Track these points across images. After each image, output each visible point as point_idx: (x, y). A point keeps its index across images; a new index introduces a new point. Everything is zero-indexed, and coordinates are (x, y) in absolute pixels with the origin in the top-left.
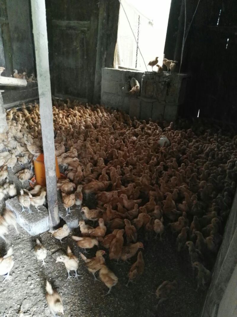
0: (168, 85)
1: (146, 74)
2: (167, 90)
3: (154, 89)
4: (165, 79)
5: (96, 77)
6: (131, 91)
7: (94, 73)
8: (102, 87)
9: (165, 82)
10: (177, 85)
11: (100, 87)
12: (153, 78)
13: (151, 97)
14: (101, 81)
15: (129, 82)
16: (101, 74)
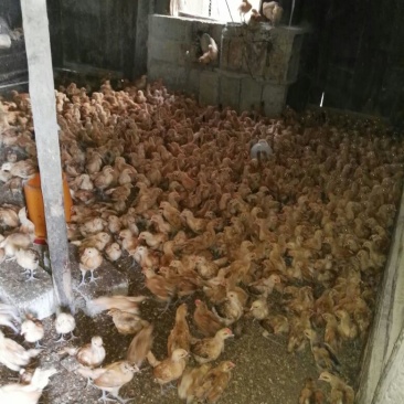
0: (270, 47)
1: (228, 27)
2: (268, 57)
3: (243, 55)
4: (264, 37)
5: (138, 31)
6: (202, 57)
7: (134, 25)
8: (149, 51)
9: (264, 41)
10: (286, 48)
11: (146, 50)
12: (242, 35)
13: (239, 70)
14: (147, 38)
15: (198, 41)
16: (146, 26)
